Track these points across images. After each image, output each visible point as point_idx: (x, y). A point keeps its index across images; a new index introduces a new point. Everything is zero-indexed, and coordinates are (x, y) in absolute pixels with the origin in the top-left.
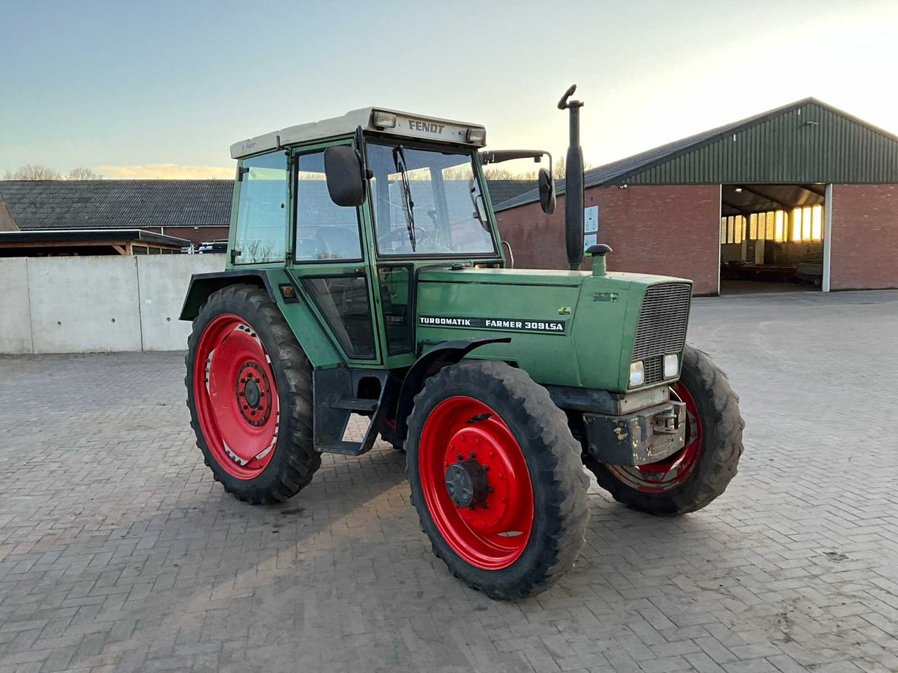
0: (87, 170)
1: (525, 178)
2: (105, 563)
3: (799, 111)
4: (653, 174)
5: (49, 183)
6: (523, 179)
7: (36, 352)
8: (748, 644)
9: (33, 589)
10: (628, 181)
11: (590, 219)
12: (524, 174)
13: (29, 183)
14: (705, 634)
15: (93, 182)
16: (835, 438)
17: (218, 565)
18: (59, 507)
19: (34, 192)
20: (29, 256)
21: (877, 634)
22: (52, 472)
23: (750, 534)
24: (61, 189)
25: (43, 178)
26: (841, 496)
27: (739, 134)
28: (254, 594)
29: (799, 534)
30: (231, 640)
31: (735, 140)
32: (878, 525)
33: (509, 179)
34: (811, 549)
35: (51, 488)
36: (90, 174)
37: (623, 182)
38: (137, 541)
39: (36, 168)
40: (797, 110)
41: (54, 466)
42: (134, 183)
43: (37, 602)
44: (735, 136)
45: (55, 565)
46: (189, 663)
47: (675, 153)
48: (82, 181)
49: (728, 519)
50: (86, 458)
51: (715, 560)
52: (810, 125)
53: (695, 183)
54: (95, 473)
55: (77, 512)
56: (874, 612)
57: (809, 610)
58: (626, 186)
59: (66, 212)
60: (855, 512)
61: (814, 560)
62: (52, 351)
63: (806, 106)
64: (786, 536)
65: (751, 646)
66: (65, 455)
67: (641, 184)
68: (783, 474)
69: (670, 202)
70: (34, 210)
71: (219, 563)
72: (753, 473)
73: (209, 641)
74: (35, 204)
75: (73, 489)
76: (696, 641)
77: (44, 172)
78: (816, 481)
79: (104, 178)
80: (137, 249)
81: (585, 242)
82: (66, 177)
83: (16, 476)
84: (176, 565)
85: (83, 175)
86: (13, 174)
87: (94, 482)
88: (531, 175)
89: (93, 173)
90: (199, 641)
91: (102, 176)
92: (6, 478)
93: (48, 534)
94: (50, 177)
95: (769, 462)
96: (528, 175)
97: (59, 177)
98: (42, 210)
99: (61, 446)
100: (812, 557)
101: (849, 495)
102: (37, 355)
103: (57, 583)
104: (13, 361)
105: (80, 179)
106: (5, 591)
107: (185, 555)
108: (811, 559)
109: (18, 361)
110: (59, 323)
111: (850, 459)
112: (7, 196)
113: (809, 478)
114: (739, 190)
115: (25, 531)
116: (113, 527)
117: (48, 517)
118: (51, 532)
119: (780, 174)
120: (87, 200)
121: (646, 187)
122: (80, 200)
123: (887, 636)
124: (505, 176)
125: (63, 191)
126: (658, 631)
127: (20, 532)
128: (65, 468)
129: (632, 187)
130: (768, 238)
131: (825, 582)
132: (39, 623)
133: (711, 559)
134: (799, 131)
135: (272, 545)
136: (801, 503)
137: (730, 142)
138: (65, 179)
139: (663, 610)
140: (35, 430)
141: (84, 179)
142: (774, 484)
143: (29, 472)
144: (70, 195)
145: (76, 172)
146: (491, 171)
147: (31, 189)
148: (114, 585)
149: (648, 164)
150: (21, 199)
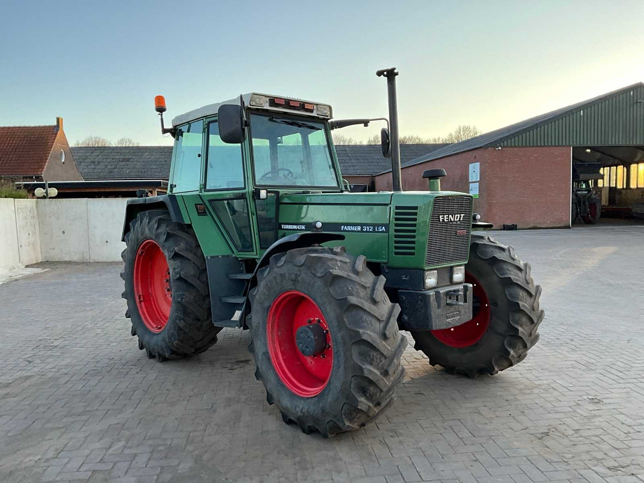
0: (129, 140)
1: (432, 142)
2: (125, 387)
3: (632, 93)
4: (520, 139)
5: (103, 149)
6: (431, 143)
7: (91, 261)
8: (517, 449)
9: (82, 399)
10: (502, 144)
11: (474, 172)
12: (431, 139)
13: (92, 149)
14: (491, 441)
15: (133, 148)
16: (622, 327)
17: (193, 390)
18: (100, 355)
19: (94, 154)
20: (88, 198)
21: (605, 447)
22: (98, 334)
23: (541, 385)
24: (112, 152)
25: (100, 145)
26: (613, 364)
27: (585, 110)
28: (212, 407)
29: (575, 386)
30: (195, 431)
31: (582, 114)
32: (632, 383)
33: (420, 143)
34: (580, 396)
35: (95, 344)
36: (131, 142)
37: (498, 145)
38: (145, 375)
39: (95, 138)
40: (630, 92)
41: (99, 331)
42: (159, 148)
43: (84, 406)
44: (582, 111)
45: (96, 387)
46: (169, 442)
47: (537, 124)
48: (125, 147)
49: (529, 376)
50: (119, 327)
51: (511, 400)
52: (640, 102)
53: (552, 146)
54: (124, 335)
55: (111, 358)
56: (609, 434)
57: (565, 431)
58: (500, 148)
59: (114, 168)
60: (620, 374)
61: (579, 402)
62: (101, 260)
63: (637, 89)
64: (565, 387)
65: (519, 450)
66: (106, 324)
67: (511, 146)
68: (576, 349)
69: (533, 159)
70: (94, 167)
71: (194, 389)
72: (556, 348)
73: (182, 431)
74: (94, 162)
75: (109, 345)
76: (483, 445)
77: (101, 141)
78: (599, 354)
79: (140, 145)
80: (160, 193)
81: (470, 189)
82: (115, 144)
83: (75, 336)
84: (168, 390)
85: (126, 142)
86: (81, 142)
87: (122, 341)
88: (437, 140)
89: (132, 141)
90: (176, 431)
91: (139, 143)
92: (69, 337)
93: (93, 370)
94: (105, 145)
95: (569, 341)
96: (435, 140)
97: (111, 144)
98: (98, 167)
99: (104, 319)
100: (578, 400)
101: (619, 363)
102: (92, 262)
103: (97, 397)
104: (76, 266)
105: (124, 146)
106: (66, 400)
107: (174, 384)
108: (577, 401)
109: (80, 266)
110: (107, 242)
111: (628, 340)
112: (77, 158)
113: (595, 352)
114: (588, 151)
115: (79, 368)
116: (132, 367)
117: (93, 360)
118: (94, 368)
119: (617, 139)
120: (128, 160)
121: (515, 149)
122: (124, 160)
123: (613, 448)
124: (417, 141)
125: (113, 154)
126: (461, 439)
127: (76, 368)
128: (105, 332)
129: (504, 149)
130: (611, 186)
131: (582, 415)
132: (85, 417)
133: (509, 399)
134: (632, 108)
135: (227, 380)
136: (583, 367)
137: (578, 116)
138: (114, 146)
139: (467, 427)
140: (88, 308)
141: (127, 146)
142: (568, 355)
143: (83, 334)
144: (117, 157)
145: (122, 140)
146: (407, 137)
147: (92, 153)
148: (130, 399)
149: (517, 132)
150: (85, 159)
